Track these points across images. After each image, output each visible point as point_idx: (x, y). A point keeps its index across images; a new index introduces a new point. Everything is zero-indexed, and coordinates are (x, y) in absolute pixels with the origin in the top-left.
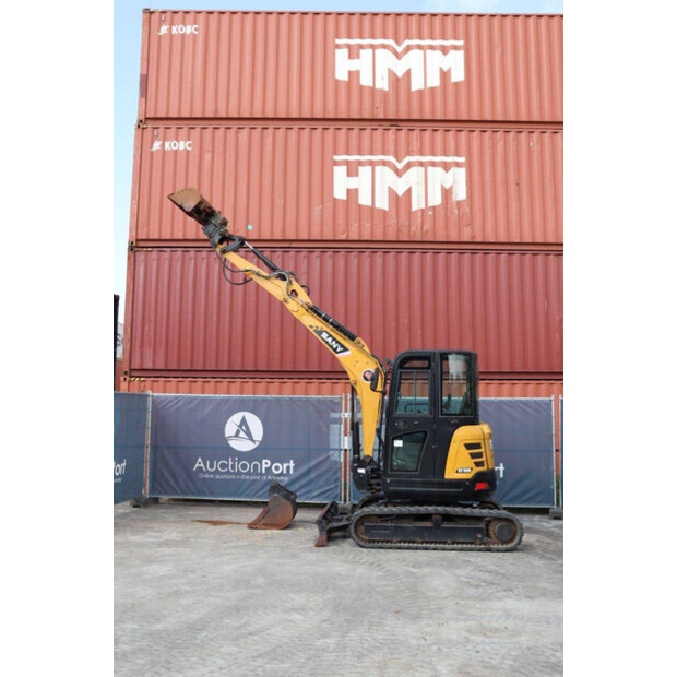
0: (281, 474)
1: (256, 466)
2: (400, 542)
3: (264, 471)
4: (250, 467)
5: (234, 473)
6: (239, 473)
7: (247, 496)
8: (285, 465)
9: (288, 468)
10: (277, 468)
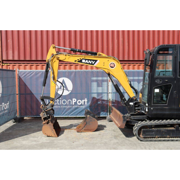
0: (81, 105)
1: (70, 102)
2: (159, 138)
3: (73, 104)
4: (67, 102)
5: (60, 105)
6: (62, 105)
7: (66, 115)
8: (83, 101)
9: (84, 102)
10: (79, 102)
